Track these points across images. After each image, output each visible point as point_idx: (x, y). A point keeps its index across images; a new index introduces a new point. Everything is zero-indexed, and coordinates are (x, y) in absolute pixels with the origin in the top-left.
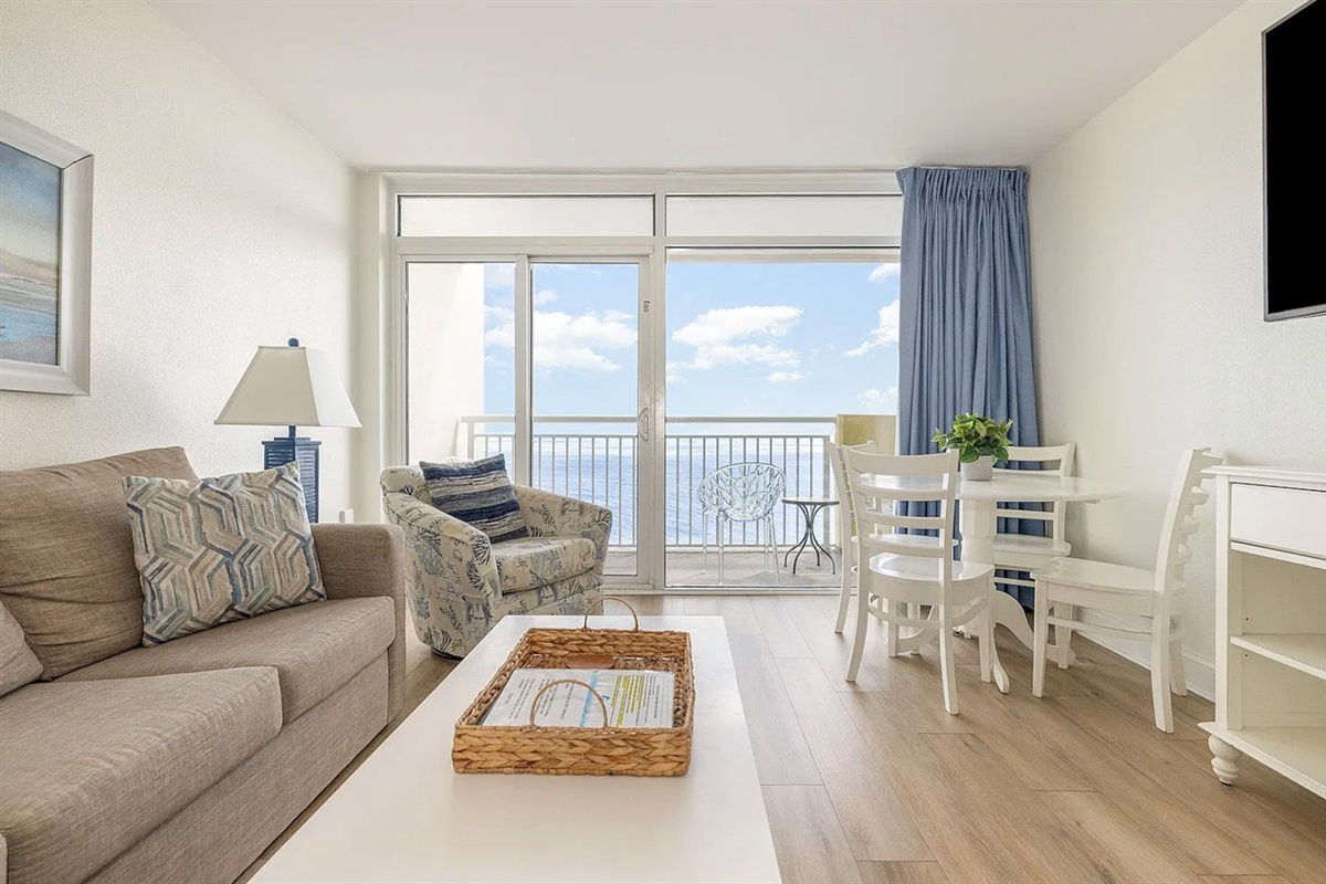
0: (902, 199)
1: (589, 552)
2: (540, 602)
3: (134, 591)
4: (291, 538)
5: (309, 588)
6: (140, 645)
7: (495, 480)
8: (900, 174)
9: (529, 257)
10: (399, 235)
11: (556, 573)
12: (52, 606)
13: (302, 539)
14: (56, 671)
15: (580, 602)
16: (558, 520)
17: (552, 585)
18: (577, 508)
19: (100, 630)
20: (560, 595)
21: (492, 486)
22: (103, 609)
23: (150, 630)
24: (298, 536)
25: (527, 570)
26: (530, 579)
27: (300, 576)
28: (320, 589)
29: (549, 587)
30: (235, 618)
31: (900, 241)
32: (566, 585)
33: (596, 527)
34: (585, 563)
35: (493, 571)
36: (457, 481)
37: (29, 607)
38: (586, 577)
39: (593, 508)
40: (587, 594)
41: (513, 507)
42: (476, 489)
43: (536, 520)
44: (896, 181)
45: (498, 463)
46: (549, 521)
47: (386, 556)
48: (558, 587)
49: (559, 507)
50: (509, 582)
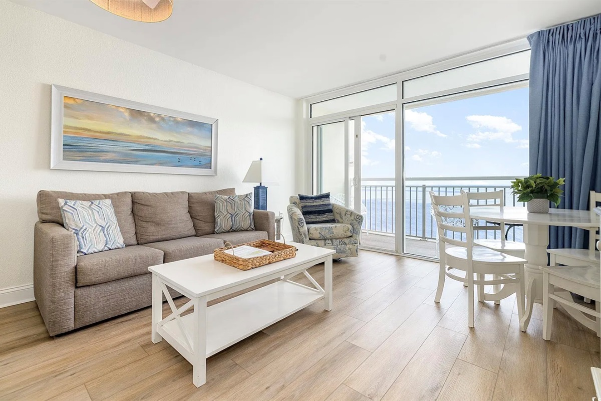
0: (530, 51)
1: (349, 229)
2: (325, 245)
3: (214, 221)
4: (247, 212)
5: (250, 226)
6: (214, 233)
7: (323, 201)
8: (530, 38)
9: (350, 118)
10: (311, 117)
11: (331, 235)
12: (199, 221)
13: (250, 213)
14: (198, 235)
15: (345, 248)
16: (344, 217)
17: (331, 240)
18: (350, 213)
19: (206, 228)
20: (335, 244)
21: (322, 203)
22: (208, 224)
23: (216, 230)
24: (249, 212)
25: (318, 232)
26: (319, 235)
27: (247, 222)
28: (253, 227)
29: (330, 240)
30: (232, 231)
31: (529, 76)
32: (338, 241)
33: (355, 221)
34: (346, 234)
35: (305, 231)
36: (309, 201)
37: (196, 221)
38: (349, 239)
39: (355, 214)
40: (348, 246)
41: (330, 211)
42: (315, 204)
43: (337, 217)
44: (528, 42)
45: (327, 195)
46: (341, 218)
47: (267, 220)
48: (334, 241)
49: (344, 213)
50: (311, 235)
